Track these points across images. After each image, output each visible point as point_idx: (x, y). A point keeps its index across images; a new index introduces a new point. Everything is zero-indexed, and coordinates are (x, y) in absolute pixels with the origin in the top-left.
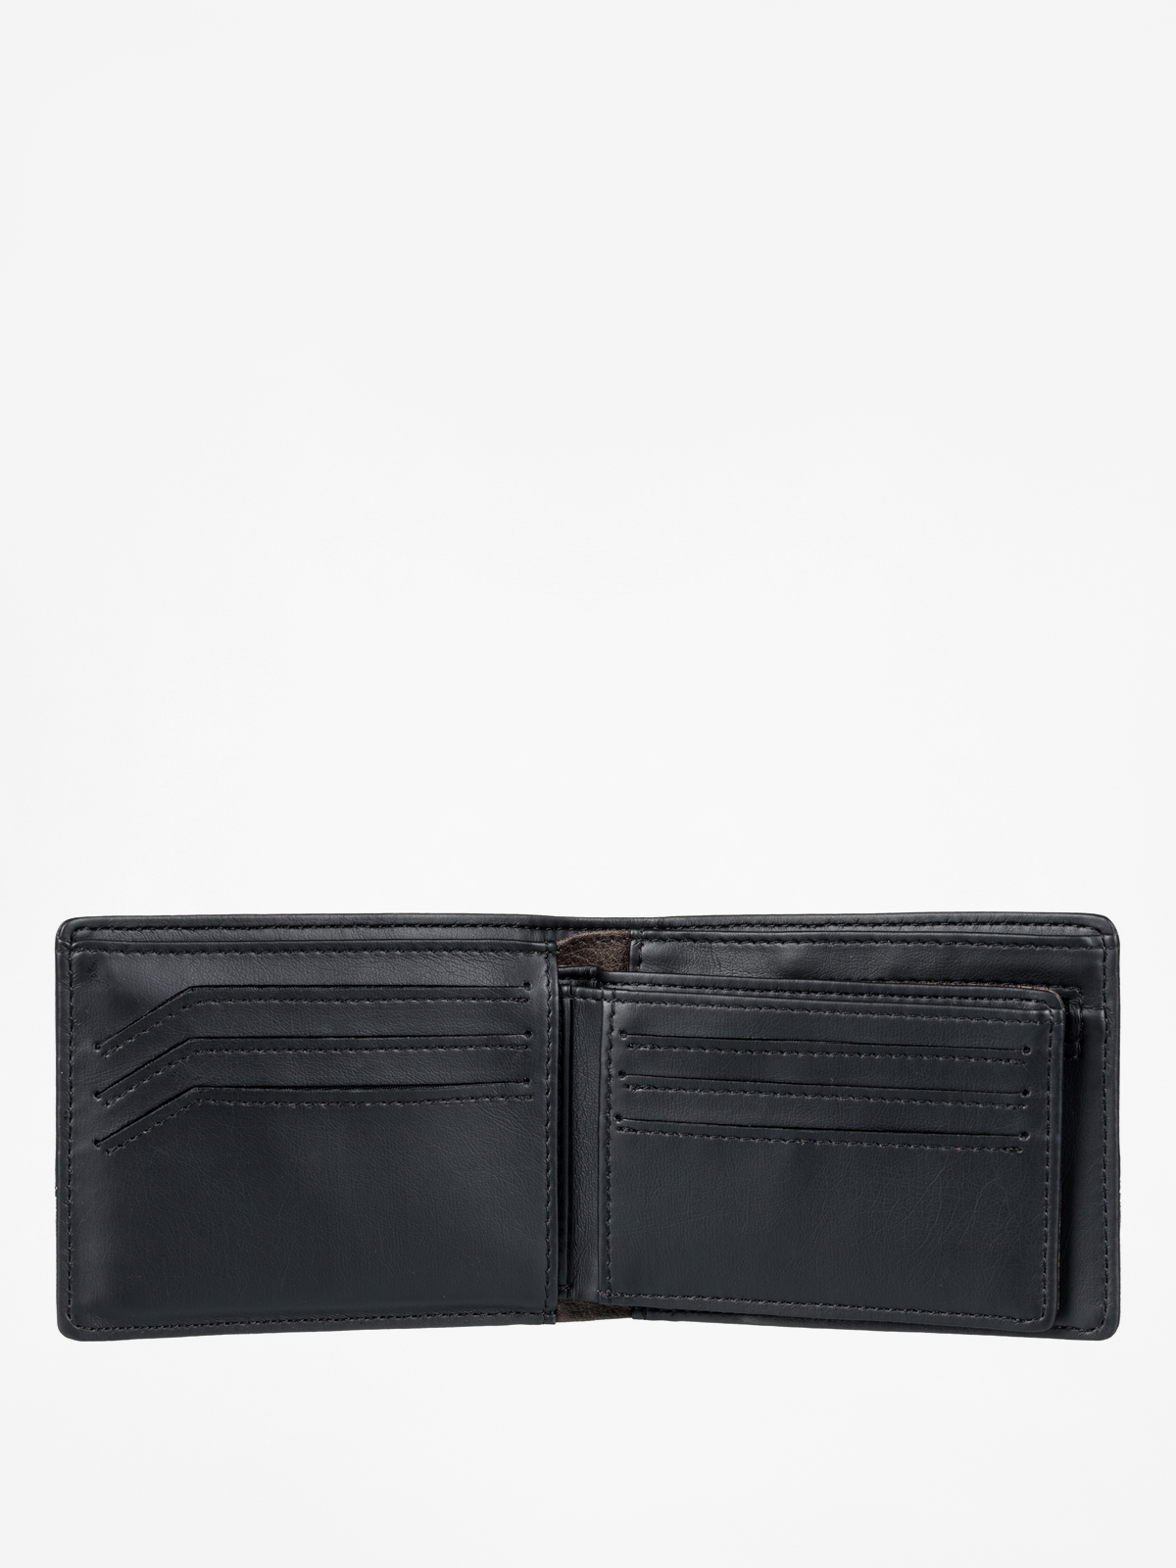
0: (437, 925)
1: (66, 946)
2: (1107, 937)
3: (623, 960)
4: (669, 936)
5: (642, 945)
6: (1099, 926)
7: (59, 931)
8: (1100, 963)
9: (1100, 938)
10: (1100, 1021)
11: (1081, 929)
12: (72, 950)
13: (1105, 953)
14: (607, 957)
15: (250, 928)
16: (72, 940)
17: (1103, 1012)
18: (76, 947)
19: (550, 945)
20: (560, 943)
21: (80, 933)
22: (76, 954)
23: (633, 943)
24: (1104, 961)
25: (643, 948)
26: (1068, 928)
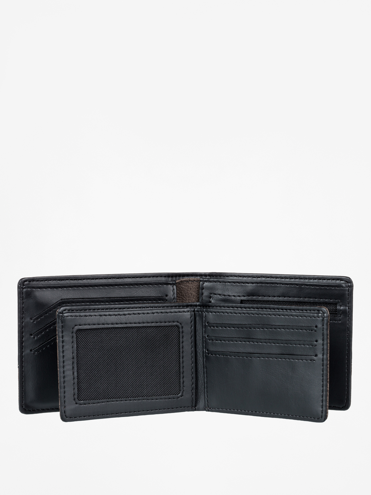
0: (138, 277)
1: (21, 287)
2: (349, 284)
3: (198, 288)
4: (212, 280)
5: (204, 283)
6: (347, 281)
7: (19, 282)
8: (347, 292)
9: (347, 284)
10: (347, 310)
11: (342, 281)
12: (23, 288)
13: (349, 289)
14: (193, 287)
15: (79, 280)
16: (23, 285)
17: (347, 308)
18: (25, 288)
19: (174, 282)
20: (177, 281)
21: (26, 283)
22: (25, 290)
23: (201, 283)
24: (348, 291)
25: (204, 284)
26: (337, 281)
